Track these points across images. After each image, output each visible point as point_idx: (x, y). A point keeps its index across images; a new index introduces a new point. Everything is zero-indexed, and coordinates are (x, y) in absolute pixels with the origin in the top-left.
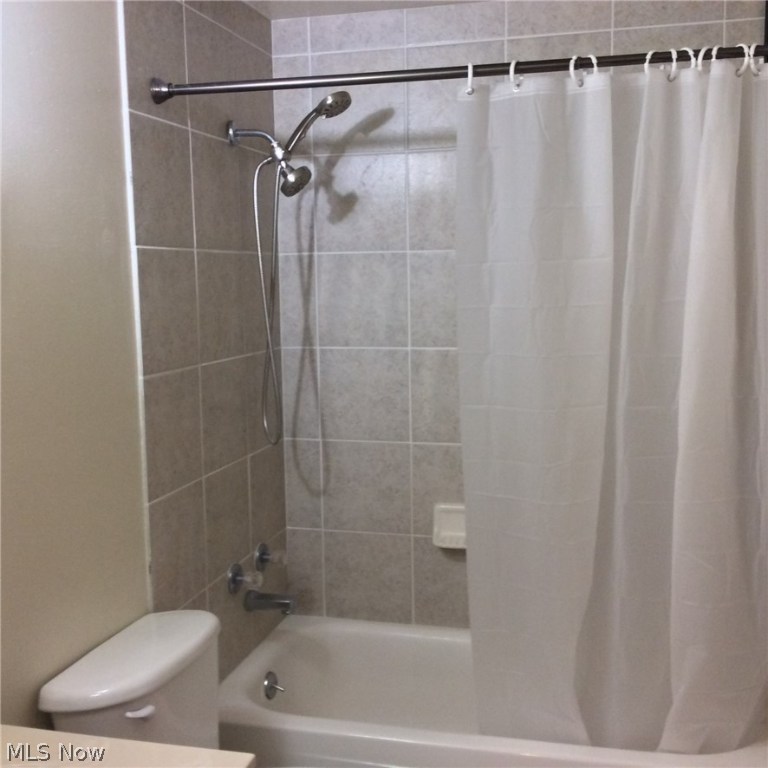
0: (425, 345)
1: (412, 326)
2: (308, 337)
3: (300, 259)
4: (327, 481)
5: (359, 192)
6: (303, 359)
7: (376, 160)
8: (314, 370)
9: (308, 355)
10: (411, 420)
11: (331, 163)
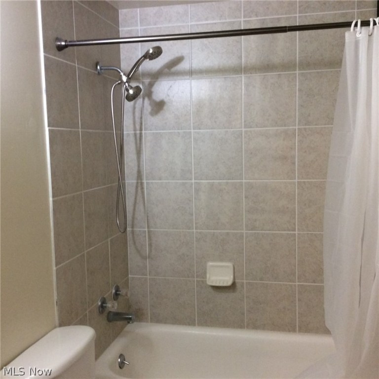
0: (201, 180)
1: (195, 170)
2: (139, 176)
3: (135, 135)
4: (150, 251)
5: (166, 100)
6: (137, 187)
7: (174, 83)
8: (143, 192)
11: (151, 85)
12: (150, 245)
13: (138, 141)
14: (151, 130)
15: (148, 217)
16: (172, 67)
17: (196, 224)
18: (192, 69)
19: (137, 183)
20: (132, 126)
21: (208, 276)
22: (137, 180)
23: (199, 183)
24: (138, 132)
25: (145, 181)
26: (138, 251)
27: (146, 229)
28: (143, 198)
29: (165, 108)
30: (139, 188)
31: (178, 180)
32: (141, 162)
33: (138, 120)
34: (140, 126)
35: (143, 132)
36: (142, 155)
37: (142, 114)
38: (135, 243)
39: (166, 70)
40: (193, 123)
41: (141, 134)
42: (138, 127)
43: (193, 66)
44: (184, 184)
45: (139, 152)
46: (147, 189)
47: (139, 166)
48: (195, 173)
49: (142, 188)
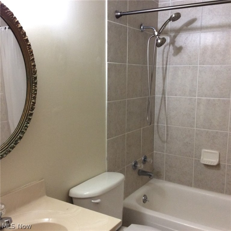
0: (202, 97)
1: (198, 91)
2: (164, 93)
3: (163, 68)
4: (167, 138)
5: (183, 46)
6: (162, 100)
7: (190, 35)
8: (165, 103)
9: (163, 98)
10: (195, 121)
11: (175, 37)
12: (167, 135)
13: (164, 72)
14: (172, 65)
15: (167, 117)
16: (189, 25)
17: (196, 124)
18: (202, 26)
19: (162, 97)
20: (161, 62)
21: (202, 158)
22: (162, 95)
23: (200, 99)
24: (165, 66)
25: (167, 96)
26: (160, 138)
27: (166, 125)
28: (165, 106)
29: (182, 51)
30: (163, 100)
31: (187, 96)
32: (165, 85)
33: (165, 59)
34: (166, 63)
35: (168, 66)
36: (166, 80)
37: (168, 55)
38: (158, 133)
39: (185, 27)
40: (200, 61)
41: (166, 67)
42: (165, 63)
43: (202, 24)
44: (190, 99)
45: (164, 79)
46: (167, 101)
47: (164, 87)
48: (198, 93)
49: (165, 100)
